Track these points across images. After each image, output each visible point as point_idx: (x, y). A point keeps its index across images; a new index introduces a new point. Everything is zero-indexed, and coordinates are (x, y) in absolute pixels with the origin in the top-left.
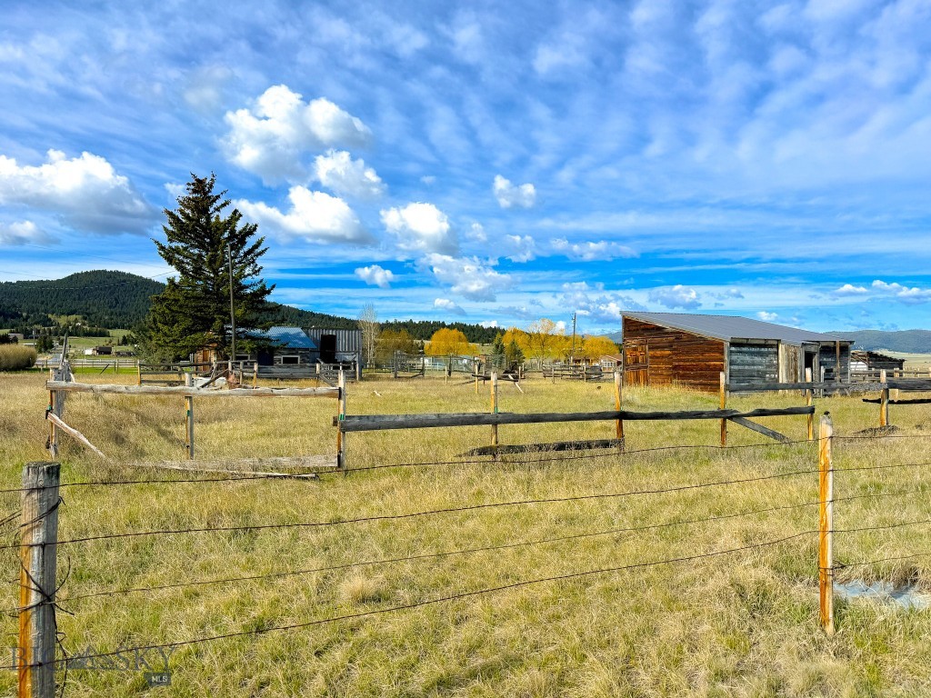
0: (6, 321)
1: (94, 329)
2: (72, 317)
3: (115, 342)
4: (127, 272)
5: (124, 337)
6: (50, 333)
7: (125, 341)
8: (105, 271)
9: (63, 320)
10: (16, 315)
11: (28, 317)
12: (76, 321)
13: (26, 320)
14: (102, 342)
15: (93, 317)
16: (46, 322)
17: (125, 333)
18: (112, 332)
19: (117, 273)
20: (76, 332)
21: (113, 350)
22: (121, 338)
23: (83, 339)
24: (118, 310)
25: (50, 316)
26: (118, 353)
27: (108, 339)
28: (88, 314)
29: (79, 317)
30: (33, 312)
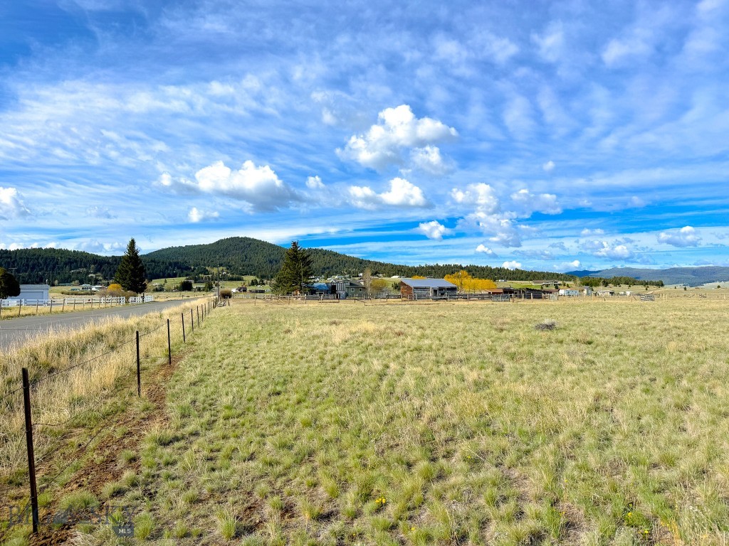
0: (182, 272)
1: (234, 276)
2: (221, 268)
3: (247, 284)
4: (252, 237)
5: (252, 281)
6: (209, 279)
7: (253, 283)
8: (238, 237)
9: (215, 271)
10: (188, 268)
11: (194, 269)
12: (223, 271)
13: (193, 271)
14: (239, 284)
15: (232, 268)
16: (206, 272)
17: (252, 278)
18: (245, 278)
19: (246, 239)
20: (224, 278)
21: (248, 290)
22: (250, 282)
23: (228, 283)
24: (246, 263)
25: (207, 268)
26: (251, 291)
27: (243, 282)
28: (230, 266)
29: (225, 268)
30: (197, 265)
